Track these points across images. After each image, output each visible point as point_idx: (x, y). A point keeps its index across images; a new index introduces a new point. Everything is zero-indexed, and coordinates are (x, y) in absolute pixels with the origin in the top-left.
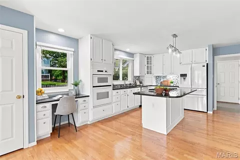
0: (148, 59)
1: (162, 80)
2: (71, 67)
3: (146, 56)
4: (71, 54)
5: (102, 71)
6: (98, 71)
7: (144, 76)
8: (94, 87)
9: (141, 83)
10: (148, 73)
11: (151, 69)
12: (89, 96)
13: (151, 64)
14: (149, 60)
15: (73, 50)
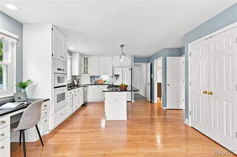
0: (84, 60)
1: (96, 80)
2: (12, 62)
3: (83, 56)
4: (13, 43)
5: (61, 70)
6: (58, 69)
7: (81, 76)
8: (55, 88)
9: (78, 82)
10: (84, 73)
11: (87, 69)
12: (49, 99)
13: (87, 64)
14: (86, 60)
15: (17, 37)
